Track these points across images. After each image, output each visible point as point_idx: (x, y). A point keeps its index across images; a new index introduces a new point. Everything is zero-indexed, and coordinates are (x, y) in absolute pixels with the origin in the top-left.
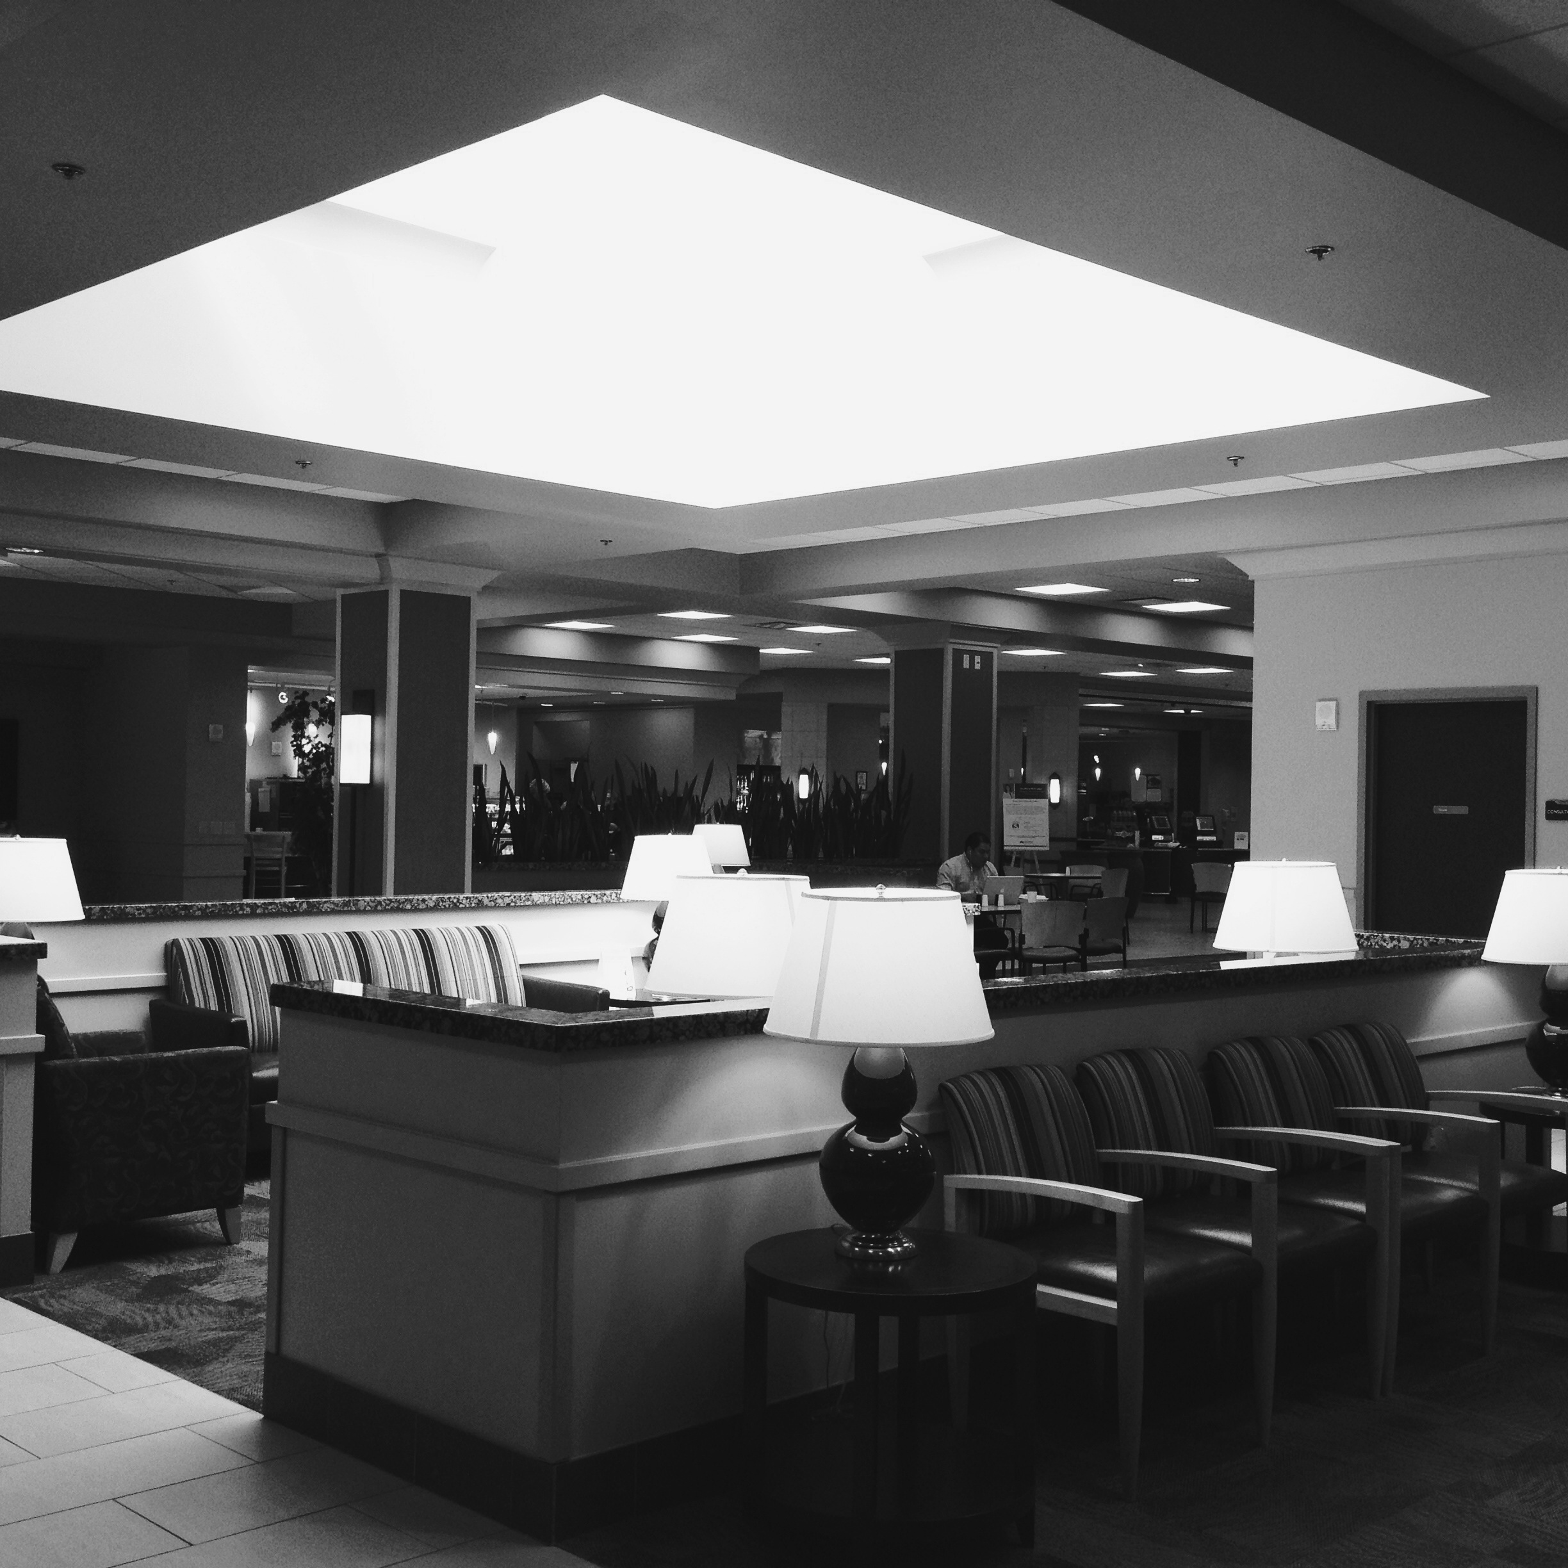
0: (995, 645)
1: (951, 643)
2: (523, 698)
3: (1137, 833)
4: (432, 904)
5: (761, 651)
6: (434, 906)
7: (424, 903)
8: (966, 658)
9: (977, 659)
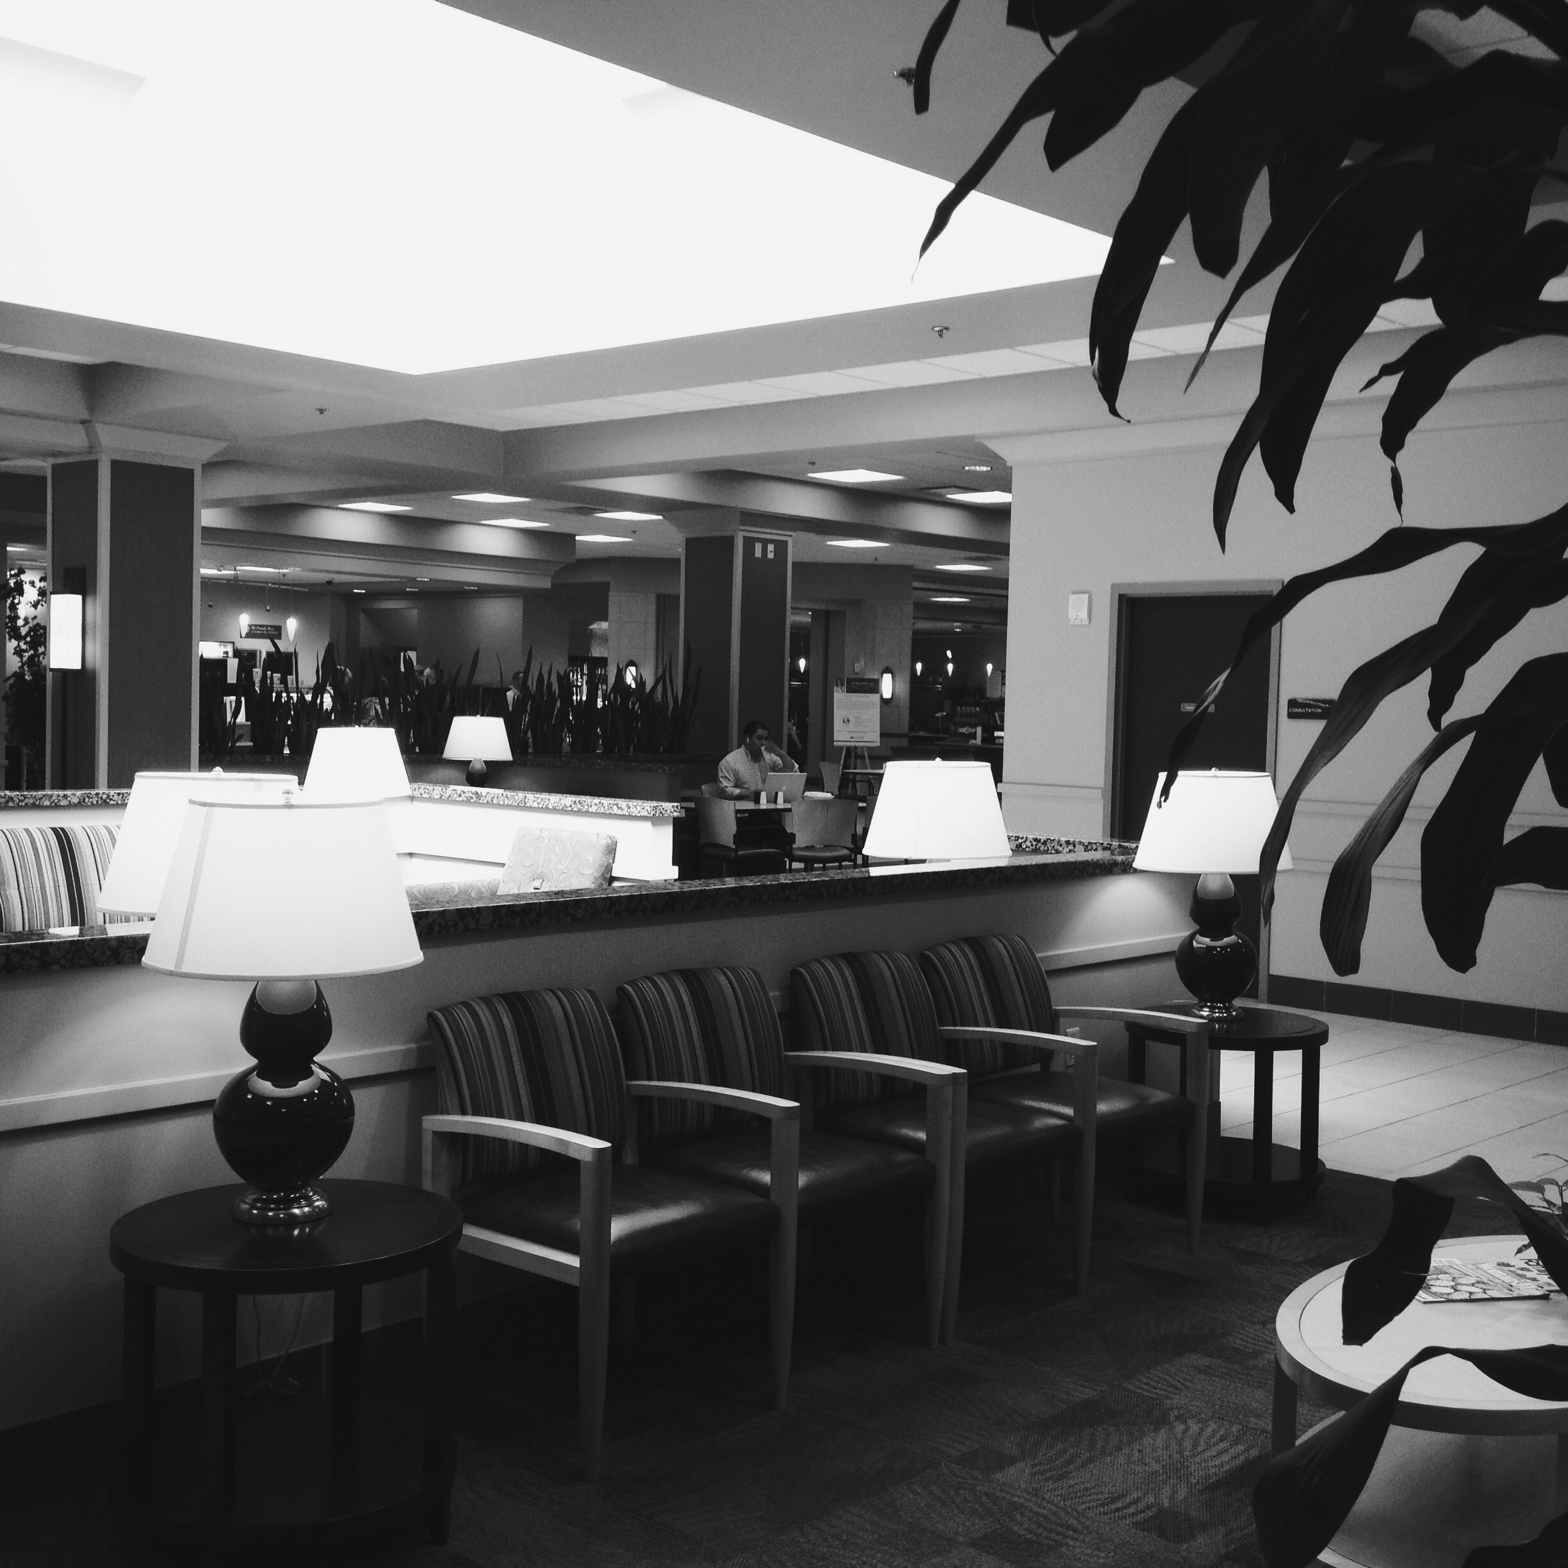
0: (789, 533)
1: (742, 530)
2: (329, 583)
3: (979, 730)
4: (75, 800)
5: (577, 538)
6: (79, 802)
7: (67, 798)
8: (758, 548)
9: (771, 547)
